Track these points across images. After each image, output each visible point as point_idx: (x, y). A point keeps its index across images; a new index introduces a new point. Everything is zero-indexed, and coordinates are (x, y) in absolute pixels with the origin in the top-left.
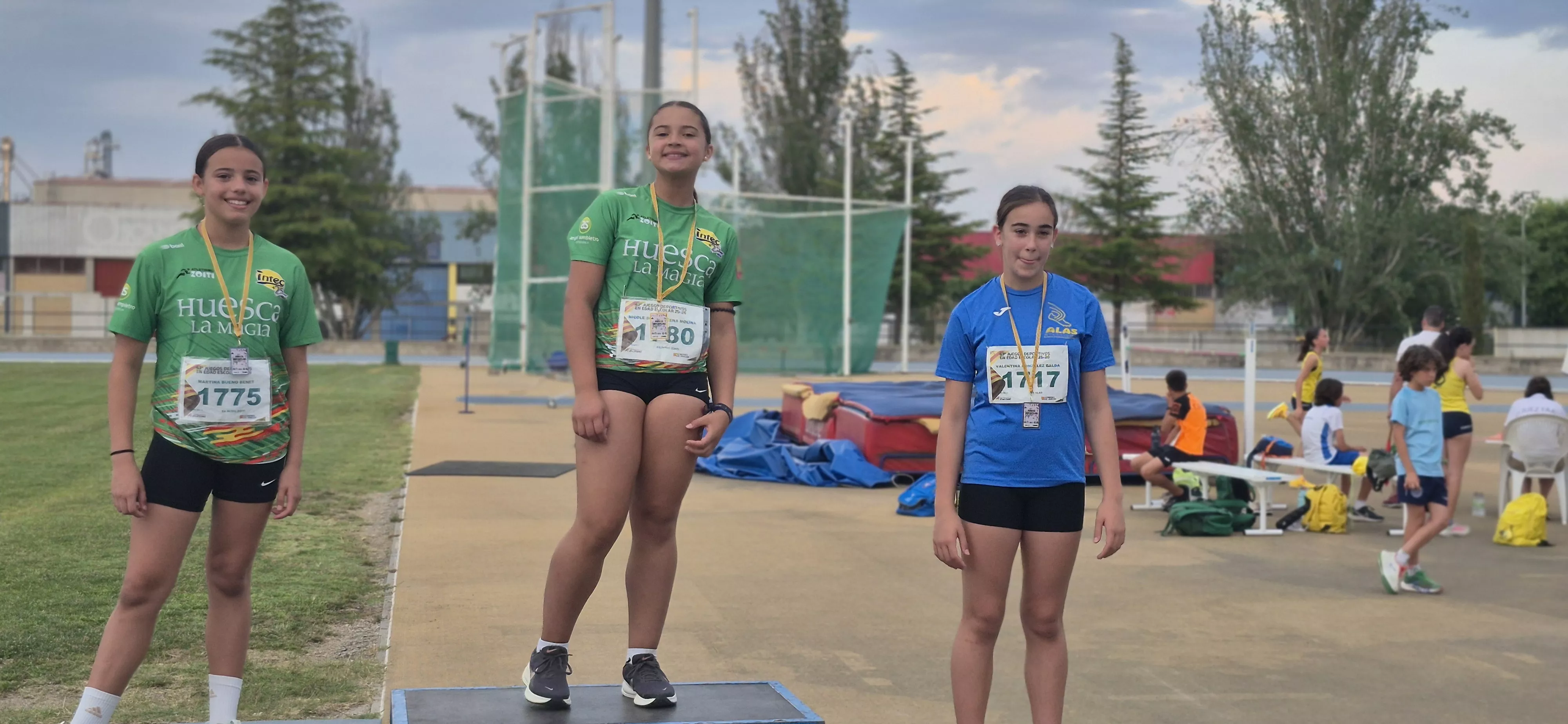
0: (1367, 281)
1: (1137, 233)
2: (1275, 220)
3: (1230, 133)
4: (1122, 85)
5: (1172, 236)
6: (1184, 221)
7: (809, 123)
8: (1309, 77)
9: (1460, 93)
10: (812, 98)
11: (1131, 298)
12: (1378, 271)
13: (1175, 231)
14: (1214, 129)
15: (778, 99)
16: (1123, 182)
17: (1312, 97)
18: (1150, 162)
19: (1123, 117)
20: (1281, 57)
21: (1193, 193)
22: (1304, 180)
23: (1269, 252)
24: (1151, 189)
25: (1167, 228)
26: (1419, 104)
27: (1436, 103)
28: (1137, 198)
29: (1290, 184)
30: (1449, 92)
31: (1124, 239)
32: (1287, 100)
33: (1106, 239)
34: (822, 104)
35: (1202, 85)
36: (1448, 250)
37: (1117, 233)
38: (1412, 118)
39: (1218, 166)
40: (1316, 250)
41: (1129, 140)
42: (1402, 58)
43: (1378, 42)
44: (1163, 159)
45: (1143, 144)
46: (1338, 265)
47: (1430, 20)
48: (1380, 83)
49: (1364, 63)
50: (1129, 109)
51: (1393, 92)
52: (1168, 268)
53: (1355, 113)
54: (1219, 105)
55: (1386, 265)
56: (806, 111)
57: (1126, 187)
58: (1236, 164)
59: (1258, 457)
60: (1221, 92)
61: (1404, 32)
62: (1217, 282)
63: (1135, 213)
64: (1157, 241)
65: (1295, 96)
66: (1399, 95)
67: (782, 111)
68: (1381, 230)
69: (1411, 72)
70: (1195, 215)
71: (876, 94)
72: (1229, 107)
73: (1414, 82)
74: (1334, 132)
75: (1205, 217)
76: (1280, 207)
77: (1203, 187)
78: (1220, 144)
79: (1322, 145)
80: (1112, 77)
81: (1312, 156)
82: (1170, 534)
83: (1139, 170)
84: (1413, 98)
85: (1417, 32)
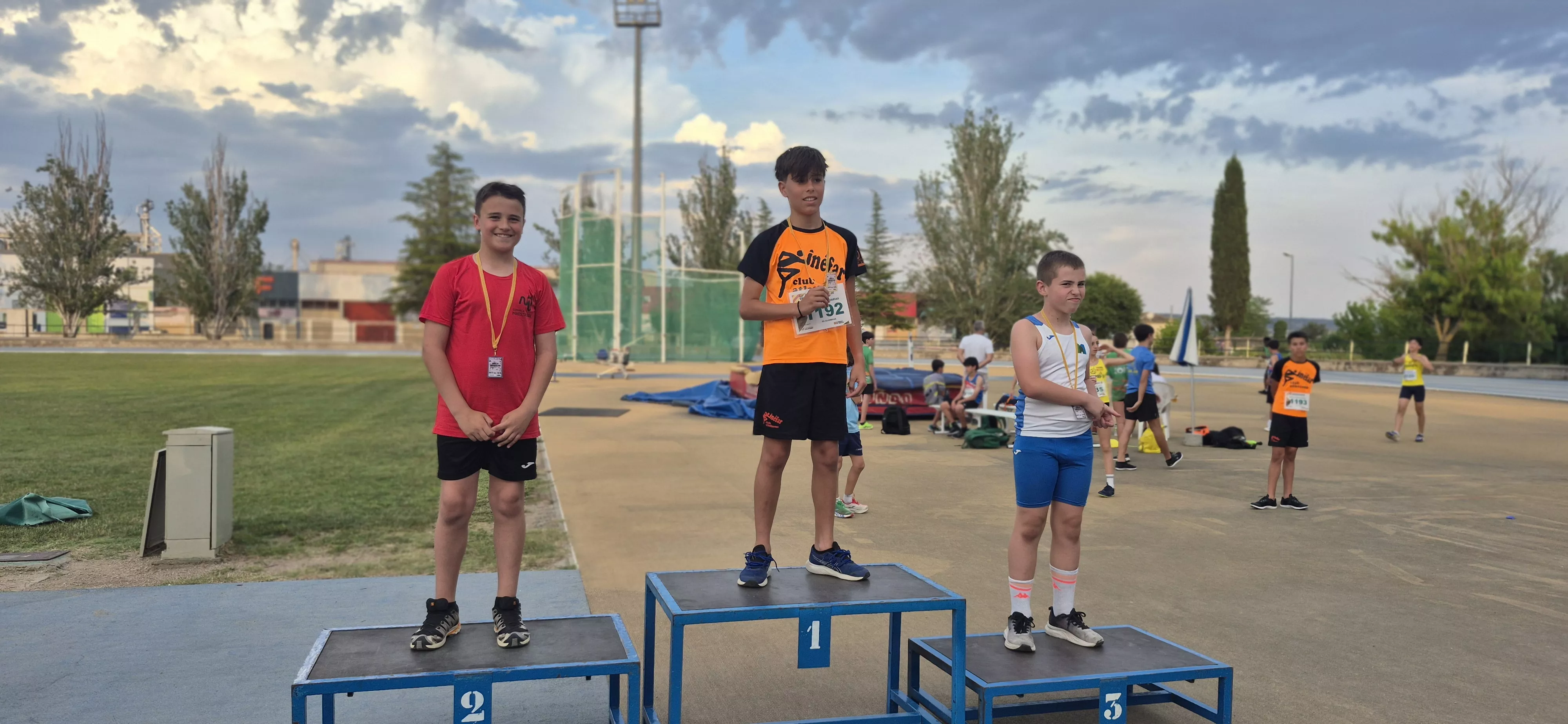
0: (997, 315)
1: (884, 291)
2: (951, 285)
3: (929, 240)
4: (876, 216)
5: (901, 293)
6: (906, 285)
7: (717, 233)
8: (969, 213)
9: (1042, 222)
10: (718, 221)
11: (880, 324)
12: (1002, 310)
13: (901, 290)
14: (921, 239)
15: (701, 222)
16: (876, 265)
17: (970, 222)
18: (890, 256)
19: (877, 232)
20: (954, 202)
21: (911, 271)
22: (965, 265)
23: (948, 300)
24: (890, 269)
25: (898, 288)
26: (1023, 227)
27: (1030, 226)
28: (883, 274)
29: (960, 267)
30: (1036, 221)
31: (877, 293)
32: (958, 224)
33: (867, 294)
34: (724, 224)
35: (915, 216)
36: (1036, 300)
37: (873, 291)
38: (1019, 234)
39: (923, 257)
40: (971, 301)
41: (880, 244)
42: (1015, 204)
43: (1003, 195)
44: (895, 254)
45: (887, 246)
46: (983, 307)
47: (1029, 184)
48: (1004, 215)
49: (995, 205)
50: (880, 228)
51: (1009, 220)
52: (899, 309)
53: (991, 231)
54: (924, 226)
55: (1007, 307)
56: (715, 228)
57: (878, 268)
58: (931, 256)
59: (1002, 405)
60: (925, 220)
61: (1016, 190)
62: (918, 316)
63: (883, 281)
64: (893, 296)
65: (960, 222)
66: (1013, 222)
67: (702, 226)
68: (1004, 290)
69: (1019, 210)
70: (911, 283)
71: (750, 220)
72: (929, 228)
73: (1021, 215)
74: (982, 240)
75: (916, 283)
76: (955, 279)
77: (916, 268)
78: (924, 246)
79: (975, 247)
80: (870, 212)
81: (970, 253)
82: (966, 447)
83: (884, 259)
84: (1019, 223)
85: (1022, 191)
